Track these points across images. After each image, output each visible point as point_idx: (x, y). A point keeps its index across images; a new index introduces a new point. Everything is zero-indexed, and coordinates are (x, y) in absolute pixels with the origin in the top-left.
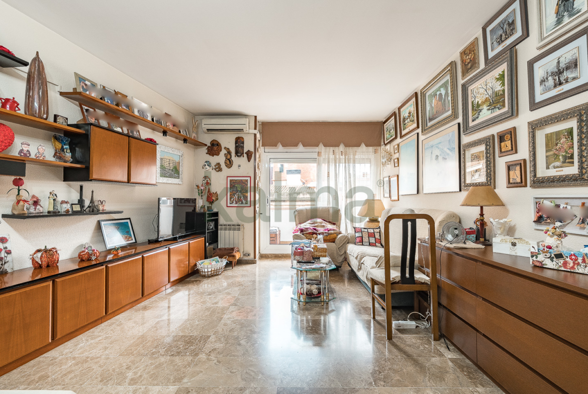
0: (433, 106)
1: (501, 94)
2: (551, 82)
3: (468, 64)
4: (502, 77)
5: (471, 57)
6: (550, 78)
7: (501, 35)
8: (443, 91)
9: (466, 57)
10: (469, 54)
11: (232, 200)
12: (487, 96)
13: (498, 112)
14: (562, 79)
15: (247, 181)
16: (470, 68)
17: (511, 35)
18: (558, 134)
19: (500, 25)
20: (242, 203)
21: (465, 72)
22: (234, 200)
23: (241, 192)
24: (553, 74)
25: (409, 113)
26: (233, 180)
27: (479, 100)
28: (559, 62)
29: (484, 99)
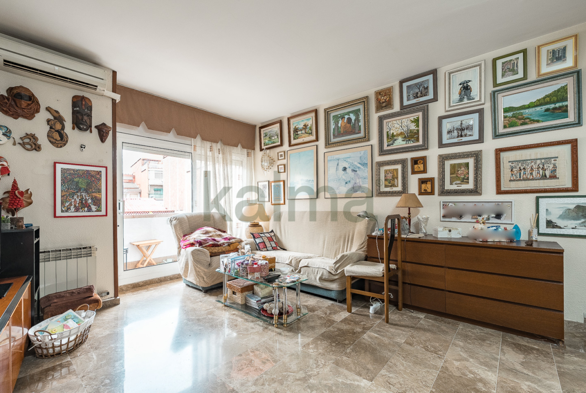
0: (339, 125)
1: (415, 133)
2: (455, 133)
3: (383, 103)
4: (416, 121)
5: (386, 99)
6: (455, 131)
7: (417, 93)
8: (353, 117)
9: (381, 97)
10: (385, 96)
11: (67, 204)
12: (403, 131)
13: (411, 144)
14: (463, 134)
15: (99, 173)
16: (385, 107)
17: (425, 96)
18: (460, 165)
19: (418, 85)
20: (90, 210)
21: (379, 107)
22: (71, 204)
23: (86, 191)
24: (457, 129)
25: (305, 125)
26: (68, 169)
27: (394, 131)
28: (462, 123)
29: (399, 132)
